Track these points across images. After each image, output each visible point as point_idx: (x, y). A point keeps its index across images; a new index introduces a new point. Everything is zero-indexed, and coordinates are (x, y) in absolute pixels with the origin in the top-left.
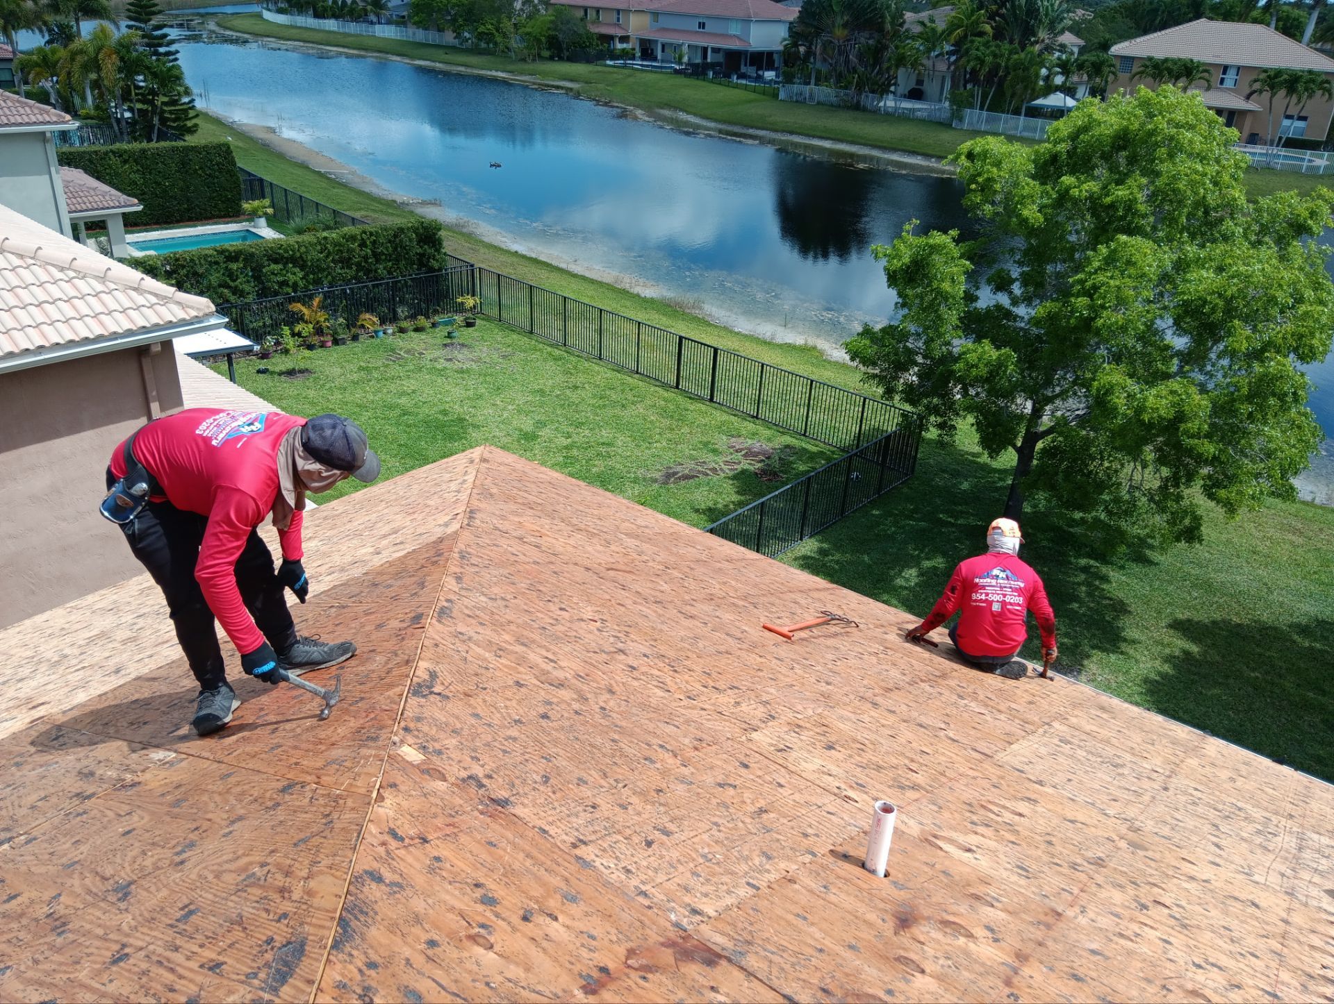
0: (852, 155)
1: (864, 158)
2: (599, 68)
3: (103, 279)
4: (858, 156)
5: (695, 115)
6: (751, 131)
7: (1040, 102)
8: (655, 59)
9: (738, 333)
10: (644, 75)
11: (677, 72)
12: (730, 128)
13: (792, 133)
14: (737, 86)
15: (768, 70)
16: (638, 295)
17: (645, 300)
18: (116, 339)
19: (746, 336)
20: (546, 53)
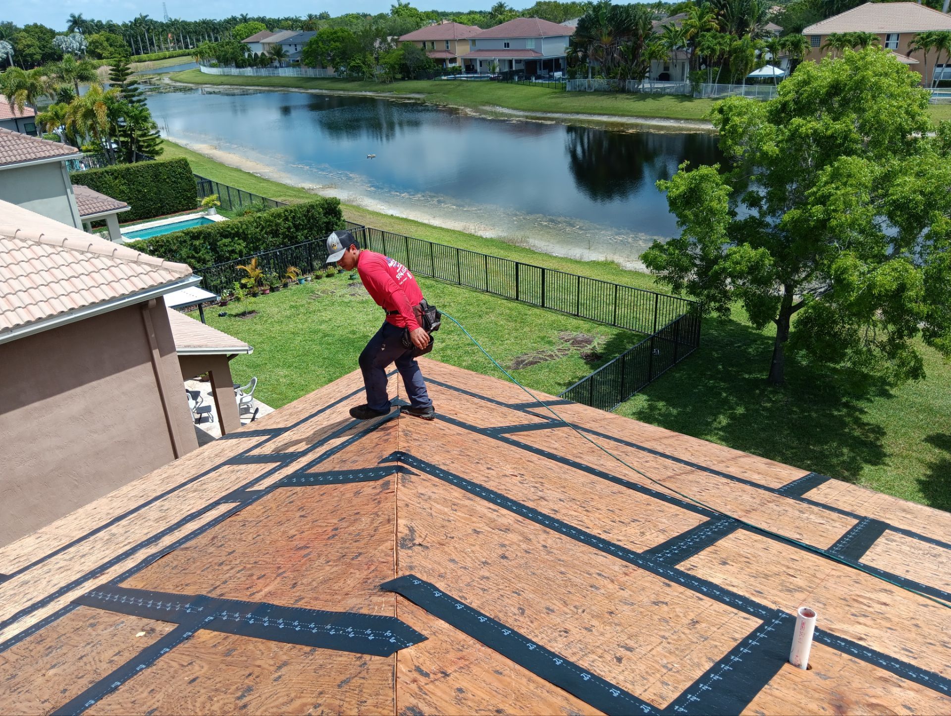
0: (622, 125)
1: (632, 126)
2: (437, 82)
3: (112, 257)
4: (627, 124)
5: (508, 108)
6: (549, 115)
7: (756, 73)
8: (476, 72)
9: (556, 257)
10: (469, 84)
11: (492, 79)
12: (534, 114)
13: (578, 113)
14: (535, 85)
15: (556, 71)
16: (482, 237)
17: (486, 240)
18: (124, 299)
19: (562, 258)
20: (399, 76)
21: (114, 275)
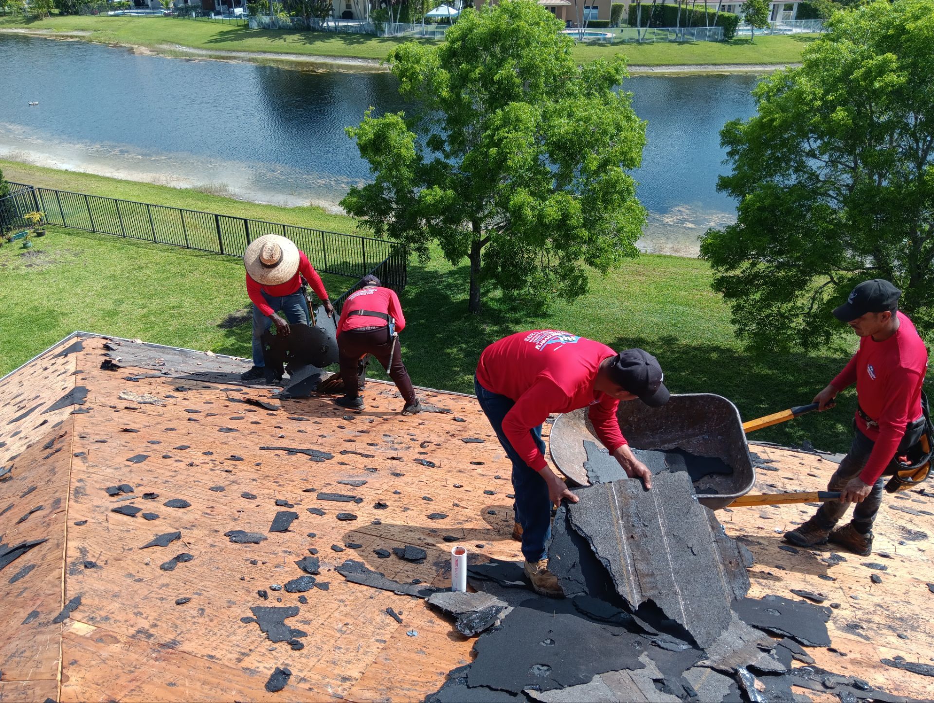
0: (312, 64)
1: (321, 65)
2: (103, 18)
4: (317, 64)
5: (188, 46)
6: (234, 54)
8: (147, 7)
9: (259, 205)
10: (141, 20)
11: (166, 15)
12: (218, 53)
13: (265, 52)
14: (216, 22)
15: (236, 6)
17: (181, 191)
19: (266, 206)
20: (56, 11)
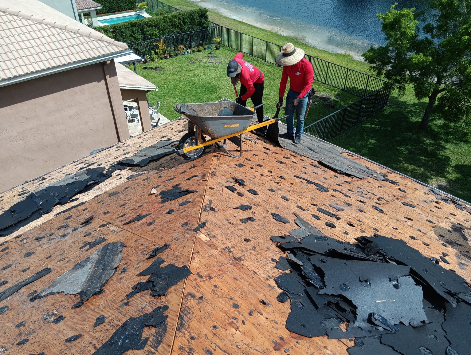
3: (89, 36)
9: (319, 50)
16: (280, 35)
18: (94, 59)
19: (322, 51)
21: (90, 46)
